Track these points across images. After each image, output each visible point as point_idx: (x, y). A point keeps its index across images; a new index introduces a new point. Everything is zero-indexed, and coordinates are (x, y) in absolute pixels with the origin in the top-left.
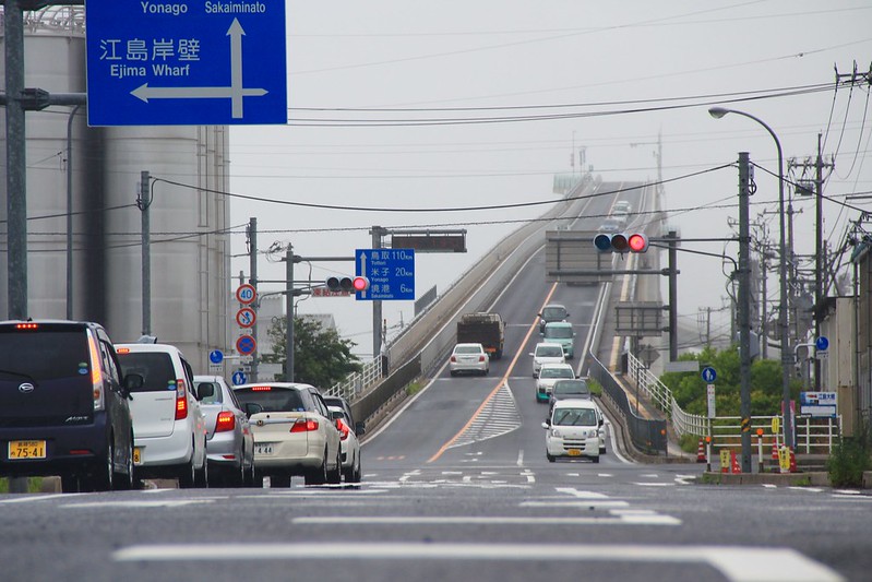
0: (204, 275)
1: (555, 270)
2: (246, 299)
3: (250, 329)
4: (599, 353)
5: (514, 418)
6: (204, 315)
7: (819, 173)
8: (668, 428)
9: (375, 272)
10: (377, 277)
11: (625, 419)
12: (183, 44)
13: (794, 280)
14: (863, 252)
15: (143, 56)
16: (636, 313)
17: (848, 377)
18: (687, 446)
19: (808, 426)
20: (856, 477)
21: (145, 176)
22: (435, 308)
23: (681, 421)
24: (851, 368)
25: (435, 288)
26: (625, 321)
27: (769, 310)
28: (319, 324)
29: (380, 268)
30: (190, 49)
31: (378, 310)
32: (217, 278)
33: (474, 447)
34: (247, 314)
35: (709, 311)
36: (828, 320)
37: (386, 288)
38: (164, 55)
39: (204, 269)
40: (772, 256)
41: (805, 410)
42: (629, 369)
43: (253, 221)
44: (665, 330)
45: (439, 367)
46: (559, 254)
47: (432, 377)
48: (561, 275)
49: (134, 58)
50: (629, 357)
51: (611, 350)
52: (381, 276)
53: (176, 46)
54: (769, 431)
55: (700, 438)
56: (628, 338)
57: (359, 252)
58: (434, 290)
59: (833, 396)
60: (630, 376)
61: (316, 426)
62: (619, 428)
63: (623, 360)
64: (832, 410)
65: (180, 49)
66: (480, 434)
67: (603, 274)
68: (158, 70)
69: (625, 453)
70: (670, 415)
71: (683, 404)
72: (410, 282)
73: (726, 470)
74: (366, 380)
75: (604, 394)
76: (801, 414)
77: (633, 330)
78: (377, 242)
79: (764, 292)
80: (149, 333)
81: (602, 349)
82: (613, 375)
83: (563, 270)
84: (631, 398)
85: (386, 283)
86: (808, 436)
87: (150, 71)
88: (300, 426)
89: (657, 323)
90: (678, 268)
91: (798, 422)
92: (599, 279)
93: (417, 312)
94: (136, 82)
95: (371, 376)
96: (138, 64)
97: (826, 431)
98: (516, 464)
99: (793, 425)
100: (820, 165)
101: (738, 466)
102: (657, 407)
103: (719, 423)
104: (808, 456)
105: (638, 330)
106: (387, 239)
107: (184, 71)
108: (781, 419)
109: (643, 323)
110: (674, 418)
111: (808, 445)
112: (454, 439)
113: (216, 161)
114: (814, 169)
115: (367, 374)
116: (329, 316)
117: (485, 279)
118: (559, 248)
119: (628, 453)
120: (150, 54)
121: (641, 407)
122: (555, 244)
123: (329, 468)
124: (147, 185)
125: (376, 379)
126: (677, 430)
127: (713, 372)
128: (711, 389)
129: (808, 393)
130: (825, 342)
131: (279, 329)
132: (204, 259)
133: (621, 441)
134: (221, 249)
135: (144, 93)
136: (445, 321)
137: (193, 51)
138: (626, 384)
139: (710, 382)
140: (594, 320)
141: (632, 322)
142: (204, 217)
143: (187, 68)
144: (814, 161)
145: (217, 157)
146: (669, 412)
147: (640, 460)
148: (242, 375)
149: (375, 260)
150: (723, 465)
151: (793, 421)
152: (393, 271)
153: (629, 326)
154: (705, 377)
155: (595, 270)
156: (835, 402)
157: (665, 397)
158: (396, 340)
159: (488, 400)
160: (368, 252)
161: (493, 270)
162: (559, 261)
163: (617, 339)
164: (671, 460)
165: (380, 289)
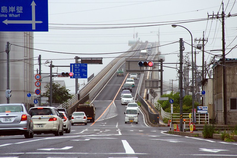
0: (26, 71)
1: (128, 70)
2: (38, 79)
3: (39, 87)
4: (140, 94)
5: (116, 113)
6: (26, 82)
7: (203, 42)
8: (160, 116)
9: (76, 70)
10: (76, 72)
11: (147, 113)
12: (18, 8)
13: (196, 73)
14: (215, 66)
15: (6, 11)
16: (151, 82)
17: (211, 102)
18: (165, 122)
19: (199, 116)
20: (211, 136)
21: (8, 43)
22: (93, 80)
23: (163, 114)
24: (212, 99)
25: (94, 74)
26: (148, 84)
27: (189, 81)
28: (59, 85)
29: (77, 69)
30: (20, 9)
31: (77, 81)
32: (30, 72)
33: (104, 121)
34: (38, 83)
35: (173, 80)
36: (206, 85)
37: (79, 75)
38: (12, 11)
39: (26, 69)
40: (190, 66)
41: (198, 111)
42: (149, 98)
43: (40, 56)
44: (159, 87)
45: (94, 97)
46: (129, 65)
47: (92, 100)
48: (130, 71)
49: (3, 12)
50: (149, 95)
51: (144, 92)
52: (78, 71)
53: (16, 8)
54: (188, 117)
55: (168, 119)
56: (149, 89)
57: (71, 64)
58: (93, 75)
59: (206, 108)
60: (149, 101)
61: (56, 119)
62: (146, 116)
63: (147, 96)
64: (206, 112)
65: (17, 9)
66: (106, 117)
67: (142, 71)
68: (10, 15)
69: (147, 123)
70: (160, 112)
71: (164, 109)
72: (86, 73)
73: (175, 130)
74: (73, 101)
75: (142, 106)
76: (197, 113)
77: (150, 87)
78: (77, 61)
79: (188, 76)
80: (9, 89)
81: (141, 93)
82: (144, 100)
83: (130, 70)
84: (149, 107)
85: (79, 73)
86: (199, 119)
87: (8, 16)
88: (51, 119)
89: (157, 85)
90: (163, 70)
91: (196, 115)
92: (141, 72)
93: (88, 81)
94: (4, 19)
95: (75, 100)
96: (5, 13)
97: (204, 118)
98: (116, 127)
99: (195, 116)
100: (203, 40)
101: (179, 129)
102: (157, 110)
103: (174, 115)
104: (199, 125)
105: (152, 87)
106: (80, 60)
107: (18, 16)
108: (192, 114)
109: (153, 85)
110: (162, 113)
111: (199, 121)
112: (98, 119)
113: (30, 38)
114: (202, 41)
115: (73, 99)
116: (63, 81)
117: (108, 71)
118: (129, 63)
119: (148, 123)
120: (8, 11)
121: (152, 110)
122: (128, 62)
123: (60, 131)
124: (9, 46)
125: (76, 101)
126: (162, 116)
127: (172, 100)
128: (172, 105)
129: (199, 107)
130: (204, 92)
131: (48, 86)
132: (26, 66)
133: (146, 119)
134: (31, 63)
135: (6, 22)
136: (97, 83)
137: (21, 10)
138: (148, 103)
139: (172, 103)
140: (139, 84)
141: (150, 85)
142: (26, 54)
143: (19, 15)
144: (202, 39)
145: (30, 36)
146: (160, 111)
147: (152, 126)
148: (36, 100)
149: (76, 67)
150: (175, 128)
151: (195, 114)
152: (81, 70)
153: (149, 86)
154: (170, 102)
155: (140, 70)
156: (207, 109)
157: (159, 107)
158: (82, 89)
159: (108, 107)
160: (74, 64)
161: (111, 68)
162: (129, 67)
163: (146, 90)
164: (160, 126)
165: (77, 75)
